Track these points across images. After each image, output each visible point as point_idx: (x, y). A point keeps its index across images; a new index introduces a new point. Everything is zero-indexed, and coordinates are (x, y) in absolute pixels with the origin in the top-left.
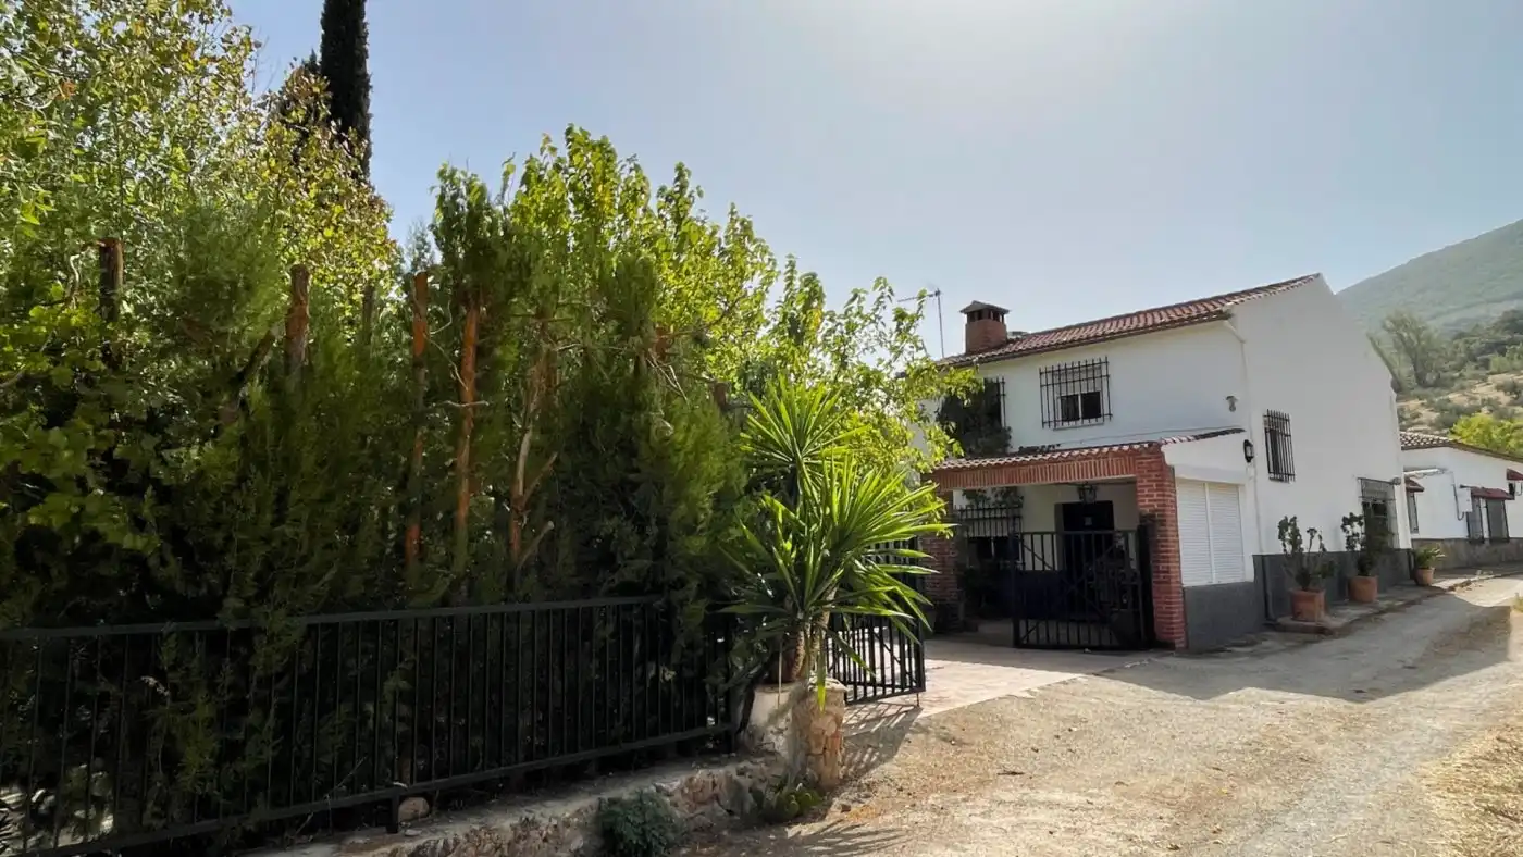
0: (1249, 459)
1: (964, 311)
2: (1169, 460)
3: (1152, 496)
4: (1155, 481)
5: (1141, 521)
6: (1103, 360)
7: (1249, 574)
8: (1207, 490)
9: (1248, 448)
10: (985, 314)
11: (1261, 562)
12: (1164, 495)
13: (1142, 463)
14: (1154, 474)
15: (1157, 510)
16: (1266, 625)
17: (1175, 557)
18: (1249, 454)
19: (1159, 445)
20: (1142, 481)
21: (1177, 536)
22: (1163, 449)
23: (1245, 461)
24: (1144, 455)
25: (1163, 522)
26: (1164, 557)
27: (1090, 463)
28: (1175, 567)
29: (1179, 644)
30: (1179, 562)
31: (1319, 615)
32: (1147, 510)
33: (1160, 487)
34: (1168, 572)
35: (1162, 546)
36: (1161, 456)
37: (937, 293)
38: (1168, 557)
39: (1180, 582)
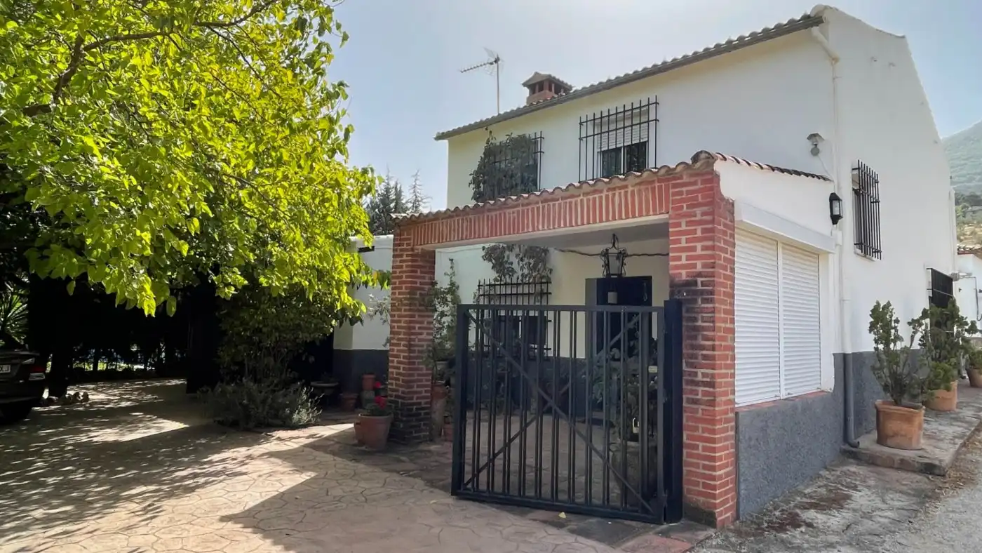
0: (835, 219)
1: (525, 85)
2: (728, 188)
3: (694, 249)
4: (700, 223)
5: (672, 294)
6: (653, 100)
7: (827, 380)
8: (780, 250)
9: (836, 204)
10: (546, 85)
11: (845, 363)
12: (713, 248)
13: (681, 193)
14: (698, 211)
15: (700, 275)
16: (844, 452)
17: (726, 357)
18: (836, 212)
19: (711, 158)
20: (679, 225)
21: (733, 321)
22: (718, 166)
23: (830, 221)
24: (685, 179)
25: (709, 296)
26: (705, 357)
27: (601, 198)
28: (725, 376)
29: (724, 514)
30: (733, 366)
31: (918, 442)
32: (684, 275)
33: (709, 233)
34: (712, 384)
35: (707, 338)
36: (714, 179)
37: (496, 61)
38: (713, 358)
39: (733, 402)
